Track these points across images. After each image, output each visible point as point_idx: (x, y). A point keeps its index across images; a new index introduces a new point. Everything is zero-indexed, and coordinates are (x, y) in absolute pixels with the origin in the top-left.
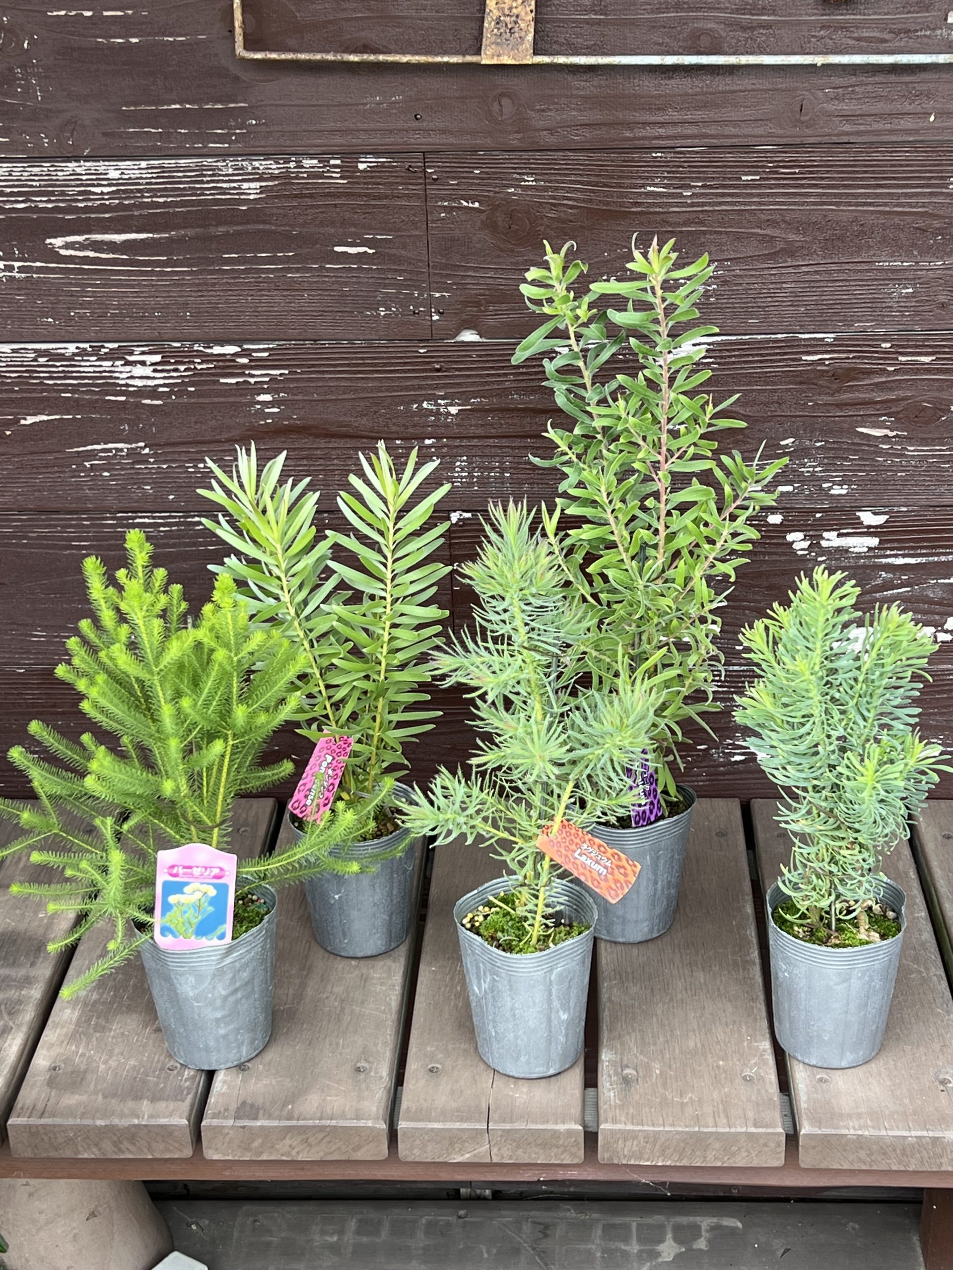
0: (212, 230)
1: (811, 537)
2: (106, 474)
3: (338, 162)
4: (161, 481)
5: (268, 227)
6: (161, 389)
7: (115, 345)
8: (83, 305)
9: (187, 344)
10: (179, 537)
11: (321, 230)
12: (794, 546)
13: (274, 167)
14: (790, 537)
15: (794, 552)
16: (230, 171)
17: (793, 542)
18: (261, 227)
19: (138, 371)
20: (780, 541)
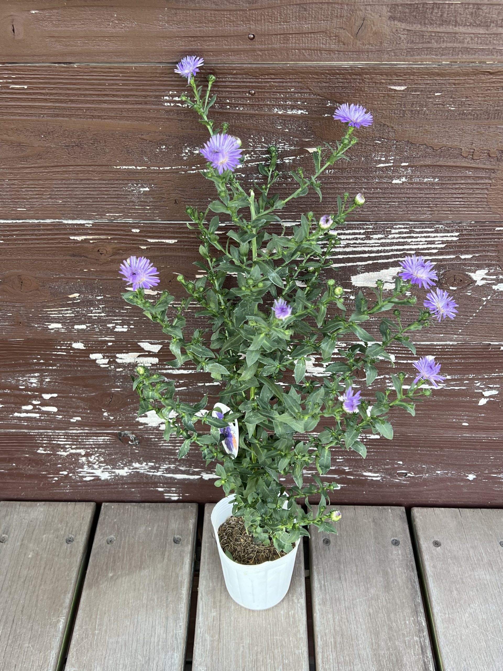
1: (108, 357)
12: (97, 362)
14: (93, 356)
15: (98, 366)
17: (96, 360)
20: (86, 359)
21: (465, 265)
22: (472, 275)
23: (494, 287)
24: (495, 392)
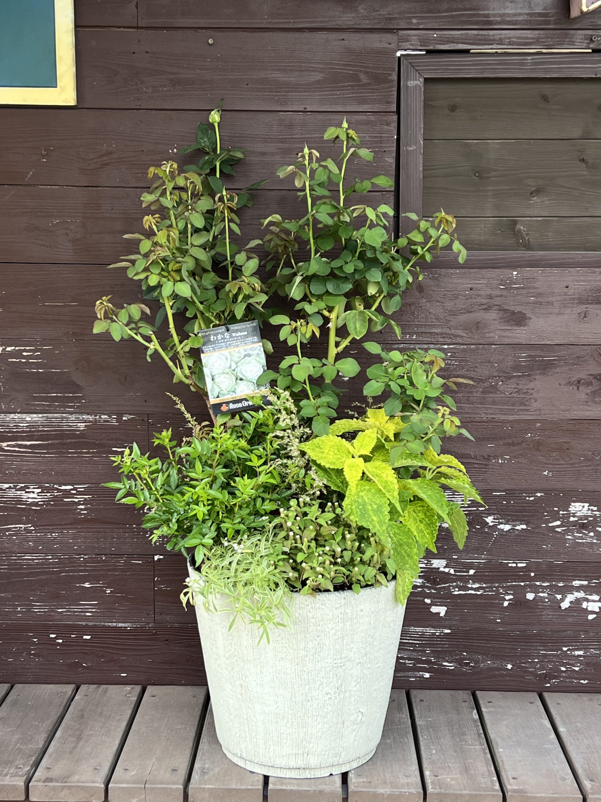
0: (65, 441)
2: (14, 537)
3: (115, 417)
4: (37, 541)
5: (87, 440)
6: (40, 503)
7: (23, 485)
8: (11, 469)
9: (52, 485)
10: (42, 565)
11: (108, 442)
13: (91, 418)
16: (74, 419)
18: (84, 440)
19: (31, 495)
21: (482, 513)
22: (486, 519)
23: (498, 527)
24: (511, 597)
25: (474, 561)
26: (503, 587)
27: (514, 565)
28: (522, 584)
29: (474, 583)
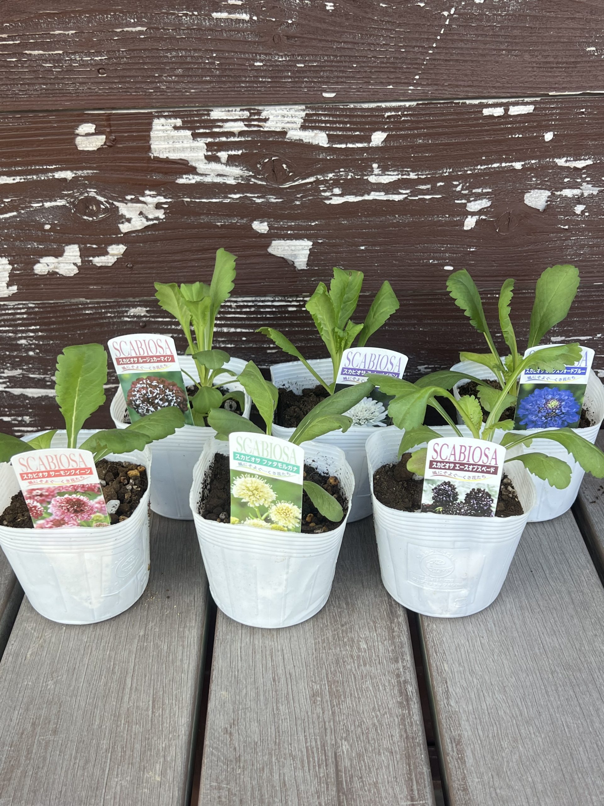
24: (485, 203)
25: (383, 105)
26: (464, 178)
27: (499, 112)
28: (518, 166)
29: (384, 169)
